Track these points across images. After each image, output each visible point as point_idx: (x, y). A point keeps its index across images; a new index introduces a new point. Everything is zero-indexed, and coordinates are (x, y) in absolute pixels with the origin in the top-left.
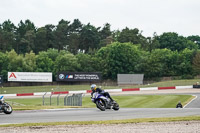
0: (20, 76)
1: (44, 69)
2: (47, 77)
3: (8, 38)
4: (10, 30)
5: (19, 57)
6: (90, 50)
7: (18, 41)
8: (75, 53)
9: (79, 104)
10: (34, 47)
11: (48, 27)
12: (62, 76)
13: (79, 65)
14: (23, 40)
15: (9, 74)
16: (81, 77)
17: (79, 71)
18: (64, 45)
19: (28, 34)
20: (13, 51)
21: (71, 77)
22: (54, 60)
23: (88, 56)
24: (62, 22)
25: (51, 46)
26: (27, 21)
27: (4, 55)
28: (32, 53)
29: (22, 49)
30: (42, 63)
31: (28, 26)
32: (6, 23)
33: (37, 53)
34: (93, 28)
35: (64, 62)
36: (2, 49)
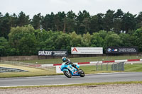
0: (80, 50)
1: (97, 45)
2: (99, 50)
3: (71, 23)
4: (72, 18)
5: (79, 37)
6: (129, 31)
7: (78, 25)
8: (118, 33)
9: (122, 69)
10: (89, 29)
11: (99, 15)
12: (109, 50)
13: (121, 42)
14: (82, 25)
15: (72, 48)
16: (124, 50)
17: (122, 46)
18: (111, 27)
19: (85, 20)
20: (74, 32)
21: (116, 50)
22: (103, 38)
23: (128, 35)
24: (109, 11)
25: (102, 29)
26: (84, 11)
27: (68, 36)
28: (88, 34)
29: (81, 31)
30: (95, 41)
31: (84, 15)
32: (69, 12)
33: (91, 34)
34: (131, 15)
35: (111, 40)
36: (67, 31)
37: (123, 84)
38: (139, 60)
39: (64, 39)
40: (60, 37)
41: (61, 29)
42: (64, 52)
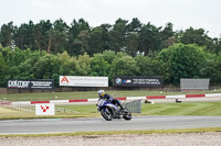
0: (73, 81)
1: (99, 72)
2: (103, 81)
3: (59, 39)
4: (62, 30)
5: (72, 60)
6: (150, 53)
7: (71, 41)
8: (133, 55)
9: (138, 112)
10: (88, 48)
11: (104, 26)
12: (119, 81)
13: (138, 69)
14: (76, 41)
15: (61, 78)
16: (141, 81)
17: (138, 75)
18: (122, 46)
19: (82, 34)
20: (65, 53)
21: (129, 81)
22: (110, 63)
23: (147, 59)
24: (119, 21)
25: (107, 48)
26: (81, 20)
27: (55, 57)
28: (86, 55)
29: (75, 51)
30: (98, 66)
31: (81, 26)
32: (57, 22)
33: (91, 55)
34: (154, 27)
35: (121, 65)
36: (53, 51)
37: (140, 134)
38: (164, 97)
39: (49, 62)
40: (42, 59)
41: (44, 47)
42: (48, 84)
